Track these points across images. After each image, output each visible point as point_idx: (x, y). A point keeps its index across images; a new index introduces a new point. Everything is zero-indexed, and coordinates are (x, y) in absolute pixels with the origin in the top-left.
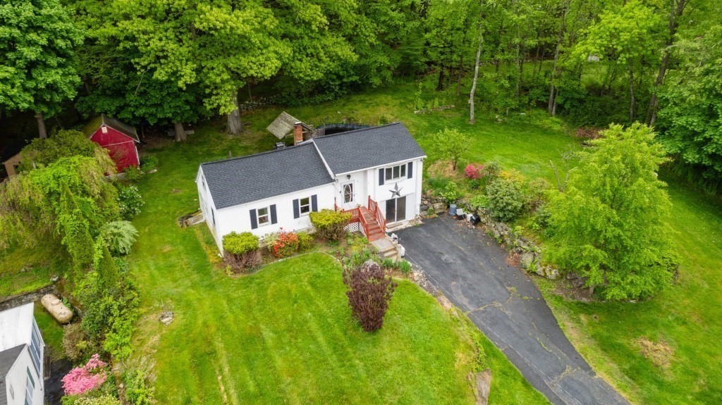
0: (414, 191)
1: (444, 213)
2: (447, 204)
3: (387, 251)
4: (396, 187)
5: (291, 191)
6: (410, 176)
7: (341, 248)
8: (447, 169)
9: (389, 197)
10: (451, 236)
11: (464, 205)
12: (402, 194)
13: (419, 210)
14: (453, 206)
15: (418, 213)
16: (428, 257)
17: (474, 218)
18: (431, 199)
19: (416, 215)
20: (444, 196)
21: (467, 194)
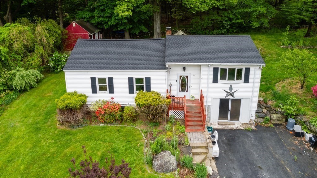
0: (250, 96)
1: (281, 124)
2: (286, 117)
3: (197, 147)
4: (231, 88)
5: (126, 69)
6: (247, 81)
7: (155, 130)
8: (294, 86)
9: (223, 96)
10: (280, 151)
11: (305, 122)
12: (237, 96)
13: (254, 116)
14: (291, 121)
15: (253, 118)
16: (244, 168)
17: (313, 139)
18: (271, 109)
19: (251, 120)
20: (283, 108)
21: (310, 113)
